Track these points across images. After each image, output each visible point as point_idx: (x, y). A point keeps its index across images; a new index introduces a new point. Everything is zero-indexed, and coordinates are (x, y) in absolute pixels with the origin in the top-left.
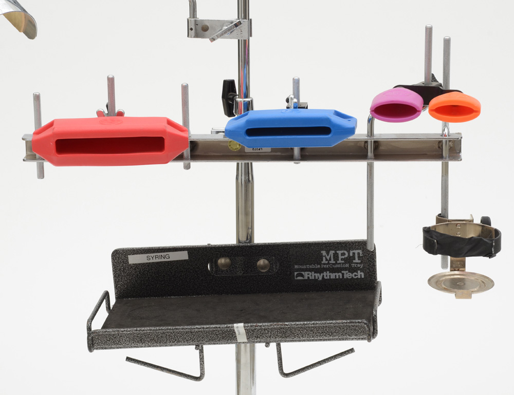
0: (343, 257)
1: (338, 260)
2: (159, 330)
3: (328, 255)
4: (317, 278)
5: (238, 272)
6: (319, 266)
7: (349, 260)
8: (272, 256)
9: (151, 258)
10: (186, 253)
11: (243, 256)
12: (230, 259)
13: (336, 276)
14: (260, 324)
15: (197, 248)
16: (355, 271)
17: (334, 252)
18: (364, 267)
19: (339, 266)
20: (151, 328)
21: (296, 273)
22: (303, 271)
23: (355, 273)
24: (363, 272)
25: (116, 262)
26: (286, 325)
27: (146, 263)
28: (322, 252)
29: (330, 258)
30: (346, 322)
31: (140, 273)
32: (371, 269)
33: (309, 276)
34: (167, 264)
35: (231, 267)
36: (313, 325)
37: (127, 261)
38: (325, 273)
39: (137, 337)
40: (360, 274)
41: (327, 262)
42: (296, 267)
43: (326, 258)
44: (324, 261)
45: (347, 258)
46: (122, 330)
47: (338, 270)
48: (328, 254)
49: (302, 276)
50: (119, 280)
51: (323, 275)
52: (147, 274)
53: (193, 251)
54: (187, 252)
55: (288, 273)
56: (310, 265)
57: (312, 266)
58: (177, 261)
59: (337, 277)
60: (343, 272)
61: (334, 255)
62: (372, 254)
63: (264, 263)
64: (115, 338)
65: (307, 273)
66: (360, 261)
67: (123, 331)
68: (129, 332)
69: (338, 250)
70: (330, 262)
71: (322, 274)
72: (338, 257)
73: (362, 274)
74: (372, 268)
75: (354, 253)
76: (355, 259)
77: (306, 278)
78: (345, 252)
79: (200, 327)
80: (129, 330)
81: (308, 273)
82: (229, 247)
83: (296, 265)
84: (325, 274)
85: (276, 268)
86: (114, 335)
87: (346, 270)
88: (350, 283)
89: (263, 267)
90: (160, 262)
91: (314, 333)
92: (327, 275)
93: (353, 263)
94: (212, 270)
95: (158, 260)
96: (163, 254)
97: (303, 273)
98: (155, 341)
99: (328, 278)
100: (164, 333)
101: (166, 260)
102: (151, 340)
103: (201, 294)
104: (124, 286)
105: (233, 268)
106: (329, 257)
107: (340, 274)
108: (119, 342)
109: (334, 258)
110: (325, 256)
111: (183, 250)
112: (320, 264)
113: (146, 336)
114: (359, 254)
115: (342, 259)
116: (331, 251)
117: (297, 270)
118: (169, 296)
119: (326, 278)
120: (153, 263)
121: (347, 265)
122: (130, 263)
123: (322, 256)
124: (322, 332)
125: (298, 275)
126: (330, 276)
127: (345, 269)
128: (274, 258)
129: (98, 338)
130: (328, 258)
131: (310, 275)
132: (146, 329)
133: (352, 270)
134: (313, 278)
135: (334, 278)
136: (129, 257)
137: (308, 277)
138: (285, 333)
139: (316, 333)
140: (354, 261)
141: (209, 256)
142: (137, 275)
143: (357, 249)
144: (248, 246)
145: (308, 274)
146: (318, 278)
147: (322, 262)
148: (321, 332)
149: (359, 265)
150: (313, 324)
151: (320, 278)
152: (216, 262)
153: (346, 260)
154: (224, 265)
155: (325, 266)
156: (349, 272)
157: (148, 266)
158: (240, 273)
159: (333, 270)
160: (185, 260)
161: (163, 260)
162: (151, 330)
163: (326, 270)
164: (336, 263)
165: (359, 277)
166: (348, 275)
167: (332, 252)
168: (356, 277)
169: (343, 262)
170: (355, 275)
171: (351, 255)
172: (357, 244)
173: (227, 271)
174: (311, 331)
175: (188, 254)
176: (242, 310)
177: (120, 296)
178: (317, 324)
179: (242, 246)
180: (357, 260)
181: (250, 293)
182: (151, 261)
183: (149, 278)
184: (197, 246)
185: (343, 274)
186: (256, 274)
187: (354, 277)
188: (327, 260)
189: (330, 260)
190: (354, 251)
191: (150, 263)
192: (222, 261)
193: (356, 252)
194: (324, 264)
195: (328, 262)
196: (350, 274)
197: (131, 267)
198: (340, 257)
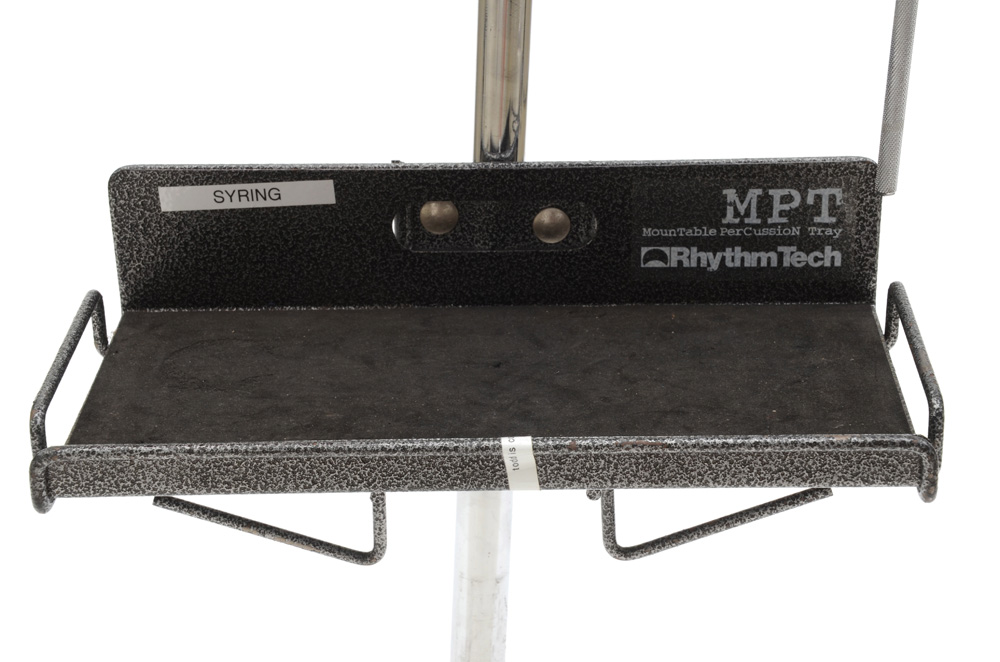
0: (786, 207)
1: (771, 216)
2: (264, 452)
3: (742, 202)
4: (704, 263)
5: (477, 242)
6: (713, 232)
7: (803, 215)
8: (581, 200)
9: (227, 198)
10: (328, 185)
11: (496, 198)
12: (457, 206)
13: (759, 259)
14: (584, 443)
15: (362, 171)
16: (815, 248)
17: (759, 192)
18: (844, 236)
19: (771, 232)
20: (236, 446)
21: (644, 250)
22: (666, 245)
23: (817, 254)
24: (841, 250)
25: (121, 206)
26: (669, 446)
27: (212, 211)
28: (725, 192)
29: (748, 210)
30: (860, 441)
31: (193, 239)
32: (863, 242)
33: (681, 257)
34: (272, 216)
35: (458, 229)
36: (753, 450)
37: (156, 202)
38: (729, 250)
39: (192, 469)
40: (831, 257)
41: (737, 221)
42: (647, 232)
43: (736, 209)
44: (729, 218)
45: (797, 209)
46: (144, 448)
47: (768, 244)
48: (742, 196)
49: (663, 257)
50: (132, 256)
51: (723, 258)
52: (216, 242)
53: (350, 181)
54: (331, 182)
55: (623, 249)
56: (687, 228)
57: (696, 232)
58: (303, 207)
59: (764, 264)
60: (780, 249)
61: (759, 202)
62: (872, 201)
63: (553, 216)
64: (122, 471)
65: (675, 250)
66: (834, 220)
67: (146, 454)
68: (165, 458)
69: (772, 188)
70: (747, 221)
71: (719, 255)
72: (772, 208)
73: (838, 255)
74: (868, 238)
75: (818, 197)
76: (819, 214)
77: (674, 264)
78: (795, 193)
79: (392, 446)
80: (165, 449)
81: (679, 249)
82: (454, 172)
83: (647, 227)
84: (728, 253)
85: (588, 235)
86: (116, 462)
87: (790, 245)
88: (798, 281)
89: (551, 231)
90: (253, 209)
91: (751, 470)
92: (734, 257)
93: (814, 225)
94: (404, 236)
95: (245, 204)
96: (261, 186)
97: (666, 250)
98: (249, 482)
99: (738, 264)
100: (275, 460)
101: (269, 203)
102: (235, 480)
103: (370, 303)
104: (147, 275)
105: (463, 230)
106: (745, 205)
107: (773, 256)
108: (133, 483)
109: (759, 208)
110: (733, 204)
111: (322, 178)
112: (718, 225)
113: (219, 467)
114: (832, 198)
115: (781, 214)
116: (751, 191)
117: (650, 241)
118: (277, 303)
119: (729, 264)
120: (232, 210)
121: (795, 231)
122: (164, 208)
123: (722, 204)
124: (780, 470)
125: (650, 256)
126: (743, 259)
127: (789, 241)
128: (582, 205)
129: (65, 471)
130: (742, 209)
131: (686, 254)
132: (221, 447)
133: (808, 244)
134: (694, 264)
135: (754, 264)
136: (162, 191)
137: (680, 263)
138: (659, 469)
139: (759, 472)
140: (817, 220)
141: (397, 198)
142: (186, 244)
143: (829, 185)
144: (510, 170)
145: (681, 254)
146: (709, 265)
147: (724, 221)
148: (774, 469)
149: (829, 232)
150: (756, 445)
151: (715, 266)
152: (416, 212)
153: (794, 216)
154: (437, 223)
155: (730, 232)
156: (799, 249)
157: (218, 219)
158: (481, 248)
159: (751, 244)
160: (325, 206)
161: (261, 204)
162: (237, 452)
163: (732, 242)
164: (765, 224)
165: (827, 264)
166: (794, 258)
167: (754, 193)
168: (819, 264)
169: (784, 220)
170: (816, 259)
171: (810, 200)
172: (830, 171)
173: (446, 240)
174: (744, 464)
175: (336, 190)
176: (498, 366)
177: (136, 301)
178: (767, 445)
179: (493, 170)
180: (825, 217)
181: (509, 303)
182: (227, 205)
183: (219, 252)
184: (363, 166)
185: (781, 256)
186: (530, 251)
187: (813, 264)
188: (737, 214)
189: (747, 214)
190: (818, 192)
191: (222, 211)
192: (432, 210)
193: (826, 193)
194: (729, 226)
195: (742, 222)
196: (803, 254)
197: (168, 222)
198: (777, 207)
